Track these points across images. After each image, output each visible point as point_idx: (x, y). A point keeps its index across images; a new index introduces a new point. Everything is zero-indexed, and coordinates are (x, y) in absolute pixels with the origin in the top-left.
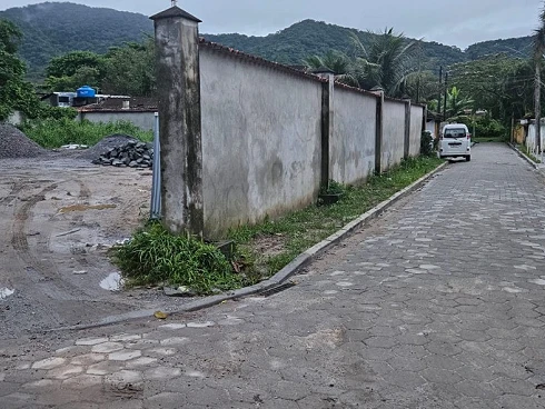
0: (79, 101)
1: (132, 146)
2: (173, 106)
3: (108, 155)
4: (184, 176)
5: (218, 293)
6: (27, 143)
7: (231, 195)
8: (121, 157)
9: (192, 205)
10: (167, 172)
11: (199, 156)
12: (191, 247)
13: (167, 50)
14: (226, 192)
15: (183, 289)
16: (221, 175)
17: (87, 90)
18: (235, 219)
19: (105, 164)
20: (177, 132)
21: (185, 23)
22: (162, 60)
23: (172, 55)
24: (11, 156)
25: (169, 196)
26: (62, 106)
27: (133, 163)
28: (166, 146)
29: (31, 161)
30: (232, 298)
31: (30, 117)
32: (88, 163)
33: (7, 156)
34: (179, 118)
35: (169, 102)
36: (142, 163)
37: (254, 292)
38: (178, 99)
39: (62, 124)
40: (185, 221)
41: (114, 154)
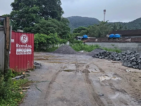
0: (83, 39)
1: (105, 52)
3: (97, 55)
6: (72, 50)
8: (102, 56)
17: (85, 36)
19: (96, 58)
24: (68, 54)
26: (79, 40)
27: (106, 58)
29: (74, 55)
31: (72, 43)
32: (91, 57)
36: (109, 58)
39: (80, 45)
41: (99, 54)
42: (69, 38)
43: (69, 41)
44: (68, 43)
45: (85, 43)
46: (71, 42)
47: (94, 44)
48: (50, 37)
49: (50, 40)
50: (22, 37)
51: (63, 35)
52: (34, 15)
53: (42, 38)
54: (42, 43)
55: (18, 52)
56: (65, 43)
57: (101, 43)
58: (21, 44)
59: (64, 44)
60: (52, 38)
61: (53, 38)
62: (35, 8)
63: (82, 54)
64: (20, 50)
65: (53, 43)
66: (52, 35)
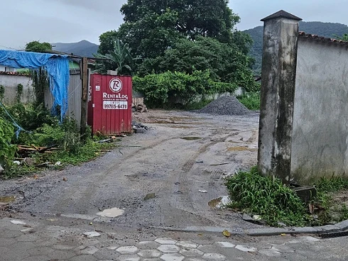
2: (270, 83)
4: (274, 134)
5: (282, 226)
7: (326, 151)
9: (280, 157)
10: (263, 130)
11: (290, 119)
12: (273, 187)
13: (270, 42)
14: (322, 149)
15: (256, 217)
16: (316, 136)
18: (329, 171)
20: (272, 101)
21: (285, 21)
22: (266, 50)
23: (273, 46)
24: (230, 114)
25: (263, 148)
28: (264, 111)
30: (292, 234)
34: (274, 91)
35: (268, 80)
37: (314, 232)
38: (274, 77)
40: (273, 166)
42: (242, 79)
43: (240, 85)
44: (239, 92)
46: (245, 89)
48: (193, 79)
49: (192, 85)
50: (113, 83)
51: (228, 74)
52: (165, 32)
53: (177, 82)
54: (176, 91)
55: (106, 106)
56: (231, 92)
58: (111, 93)
59: (228, 93)
60: (197, 81)
61: (199, 81)
62: (169, 14)
64: (109, 103)
65: (200, 91)
66: (197, 75)
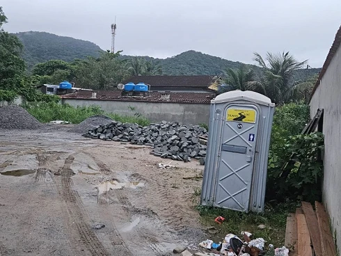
0: (60, 91)
1: (114, 125)
3: (96, 131)
6: (30, 118)
8: (106, 133)
17: (66, 84)
19: (93, 137)
24: (18, 128)
26: (49, 93)
27: (116, 138)
29: (35, 133)
31: (29, 100)
32: (79, 136)
33: (15, 128)
36: (122, 138)
39: (51, 106)
41: (100, 130)
42: (23, 87)
43: (20, 94)
44: (18, 101)
45: (67, 102)
46: (25, 97)
47: (88, 104)
51: (4, 79)
56: (9, 100)
57: (105, 103)
59: (6, 103)
63: (58, 128)
